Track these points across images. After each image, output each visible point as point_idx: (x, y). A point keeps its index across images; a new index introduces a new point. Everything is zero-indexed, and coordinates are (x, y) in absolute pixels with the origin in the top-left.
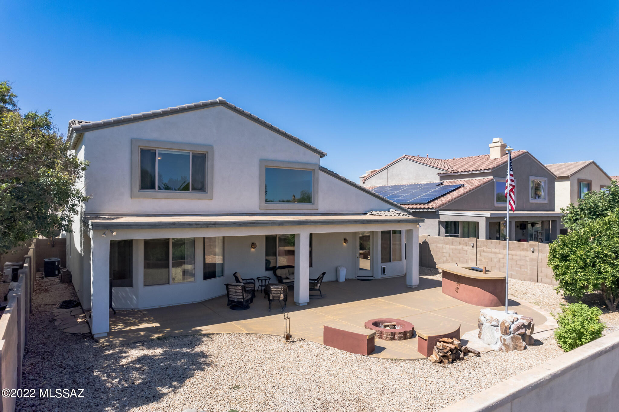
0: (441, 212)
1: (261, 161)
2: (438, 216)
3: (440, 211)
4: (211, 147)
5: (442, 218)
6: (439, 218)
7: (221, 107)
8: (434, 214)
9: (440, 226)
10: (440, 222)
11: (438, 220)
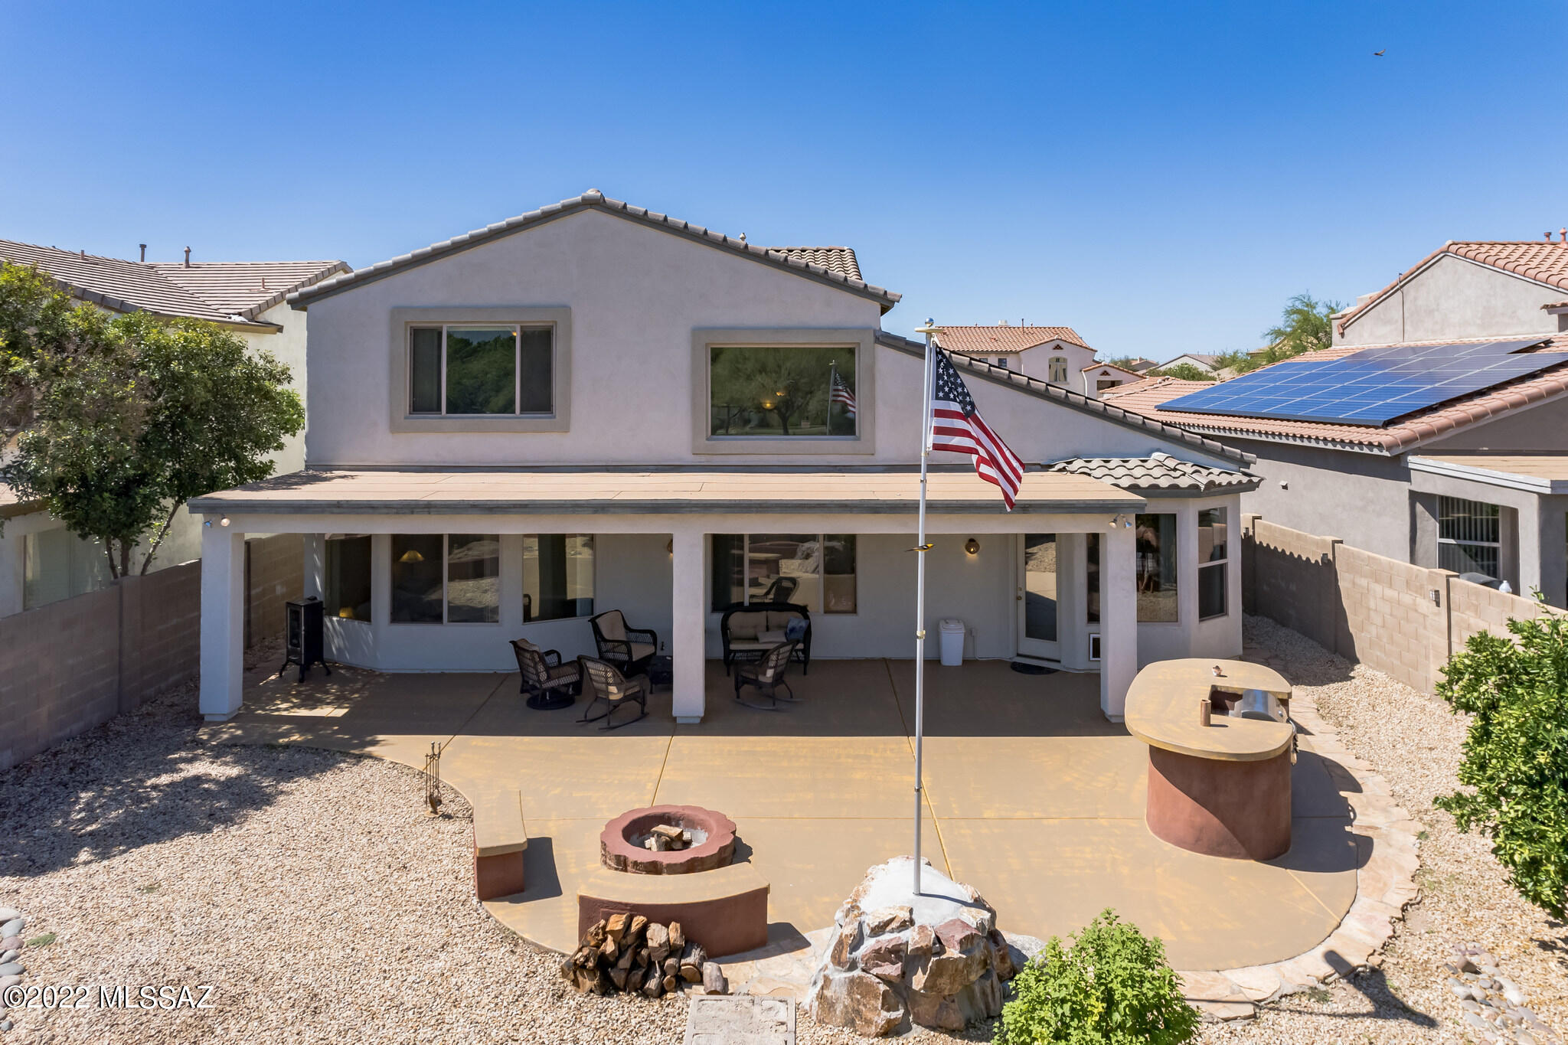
0: (1414, 461)
1: (697, 332)
2: (1404, 475)
3: (1410, 458)
4: (566, 309)
5: (1420, 484)
6: (1409, 480)
7: (591, 213)
8: (1392, 466)
9: (1419, 507)
10: (1415, 497)
11: (1405, 486)
